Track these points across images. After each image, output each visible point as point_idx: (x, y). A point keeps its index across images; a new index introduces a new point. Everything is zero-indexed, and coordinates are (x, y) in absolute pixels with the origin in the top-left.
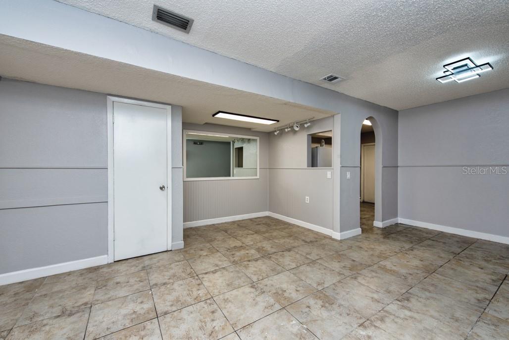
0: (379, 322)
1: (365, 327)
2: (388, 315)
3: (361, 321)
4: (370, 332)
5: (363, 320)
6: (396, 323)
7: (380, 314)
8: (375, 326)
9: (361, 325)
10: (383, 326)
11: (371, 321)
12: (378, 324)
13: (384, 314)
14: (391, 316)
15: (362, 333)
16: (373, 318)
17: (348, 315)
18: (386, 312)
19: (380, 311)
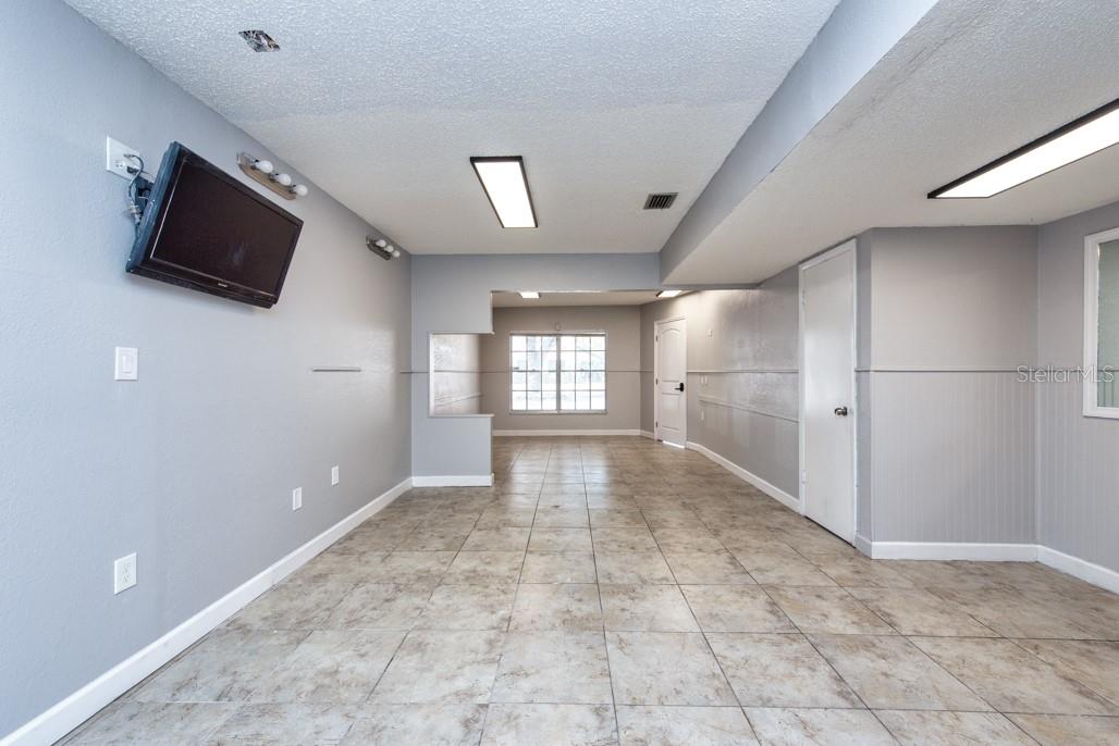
0: (492, 637)
1: (503, 619)
2: (488, 656)
3: (513, 624)
4: (495, 619)
5: (511, 627)
6: (472, 651)
7: (499, 651)
8: (494, 628)
9: (510, 619)
10: (485, 635)
11: (503, 632)
12: (492, 635)
13: (493, 655)
14: (483, 657)
15: (502, 612)
16: (503, 637)
17: (533, 622)
18: (492, 661)
19: (501, 655)
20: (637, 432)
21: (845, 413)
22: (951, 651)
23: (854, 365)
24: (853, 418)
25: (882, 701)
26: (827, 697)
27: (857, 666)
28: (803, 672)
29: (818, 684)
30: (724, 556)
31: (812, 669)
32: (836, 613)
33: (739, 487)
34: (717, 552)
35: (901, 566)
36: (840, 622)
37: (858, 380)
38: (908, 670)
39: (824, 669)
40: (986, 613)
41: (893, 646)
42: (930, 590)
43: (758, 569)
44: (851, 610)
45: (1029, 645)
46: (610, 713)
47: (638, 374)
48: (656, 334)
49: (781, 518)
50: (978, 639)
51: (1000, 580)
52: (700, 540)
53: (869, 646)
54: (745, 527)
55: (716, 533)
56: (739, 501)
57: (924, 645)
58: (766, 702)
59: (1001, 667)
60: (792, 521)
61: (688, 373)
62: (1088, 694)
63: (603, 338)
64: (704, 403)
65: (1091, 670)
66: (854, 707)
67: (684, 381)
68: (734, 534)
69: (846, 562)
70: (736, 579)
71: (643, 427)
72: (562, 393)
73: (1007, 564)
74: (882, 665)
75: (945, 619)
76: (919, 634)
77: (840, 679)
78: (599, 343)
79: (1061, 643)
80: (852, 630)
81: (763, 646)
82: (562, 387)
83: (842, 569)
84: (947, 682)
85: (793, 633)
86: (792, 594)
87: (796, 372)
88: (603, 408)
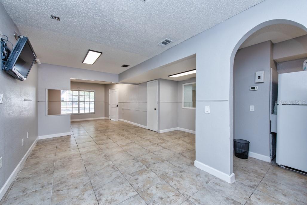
20: (104, 118)
21: (156, 109)
22: (172, 141)
23: (157, 101)
24: (157, 110)
25: (167, 147)
26: (161, 149)
27: (163, 145)
28: (158, 147)
29: (160, 148)
30: (139, 137)
31: (159, 147)
32: (159, 140)
33: (135, 126)
34: (138, 137)
35: (164, 133)
36: (159, 141)
37: (158, 104)
38: (168, 144)
39: (160, 147)
40: (174, 136)
41: (166, 142)
42: (168, 135)
43: (145, 138)
44: (160, 140)
45: (179, 138)
46: (135, 159)
47: (104, 102)
48: (109, 92)
49: (144, 130)
50: (174, 139)
51: (175, 133)
52: (133, 136)
53: (164, 143)
54: (140, 132)
55: (135, 134)
56: (136, 129)
57: (169, 141)
58: (155, 151)
59: (177, 141)
60: (147, 130)
61: (119, 102)
62: (184, 141)
63: (94, 92)
64: (123, 109)
65: (184, 139)
66: (165, 149)
67: (118, 104)
68: (139, 134)
69: (157, 134)
70: (143, 140)
71: (105, 116)
72: (80, 108)
73: (175, 131)
74: (166, 144)
75: (170, 138)
76: (168, 140)
77: (162, 147)
78: (92, 94)
79: (181, 137)
80: (161, 142)
81: (152, 146)
82: (80, 106)
83: (156, 135)
84: (173, 144)
85: (155, 144)
86: (152, 140)
87: (147, 102)
88: (94, 112)
